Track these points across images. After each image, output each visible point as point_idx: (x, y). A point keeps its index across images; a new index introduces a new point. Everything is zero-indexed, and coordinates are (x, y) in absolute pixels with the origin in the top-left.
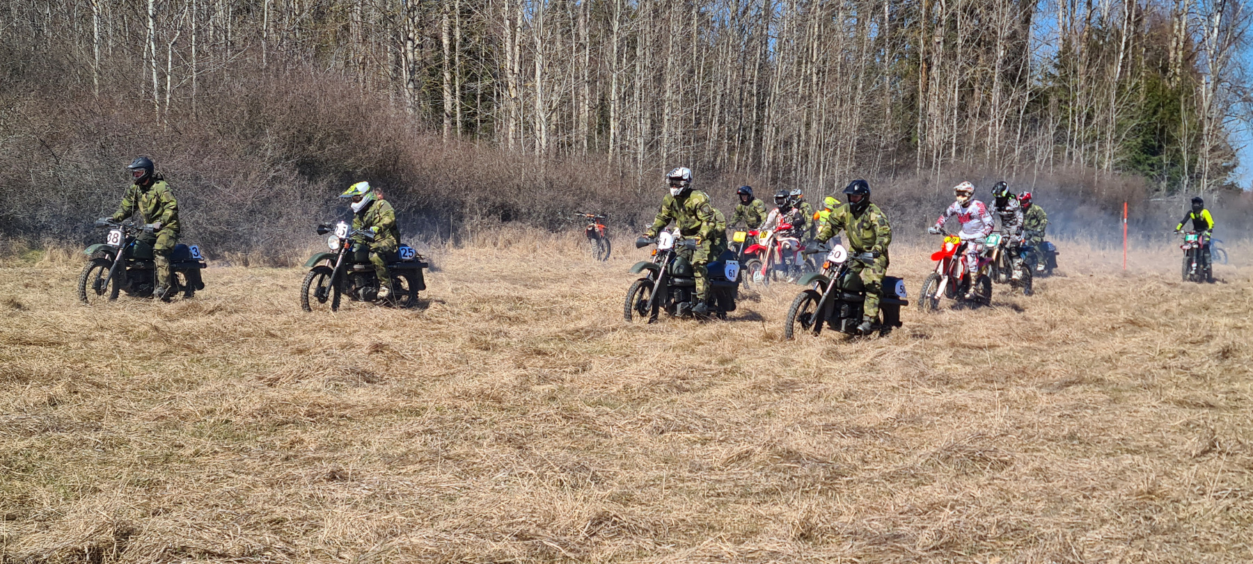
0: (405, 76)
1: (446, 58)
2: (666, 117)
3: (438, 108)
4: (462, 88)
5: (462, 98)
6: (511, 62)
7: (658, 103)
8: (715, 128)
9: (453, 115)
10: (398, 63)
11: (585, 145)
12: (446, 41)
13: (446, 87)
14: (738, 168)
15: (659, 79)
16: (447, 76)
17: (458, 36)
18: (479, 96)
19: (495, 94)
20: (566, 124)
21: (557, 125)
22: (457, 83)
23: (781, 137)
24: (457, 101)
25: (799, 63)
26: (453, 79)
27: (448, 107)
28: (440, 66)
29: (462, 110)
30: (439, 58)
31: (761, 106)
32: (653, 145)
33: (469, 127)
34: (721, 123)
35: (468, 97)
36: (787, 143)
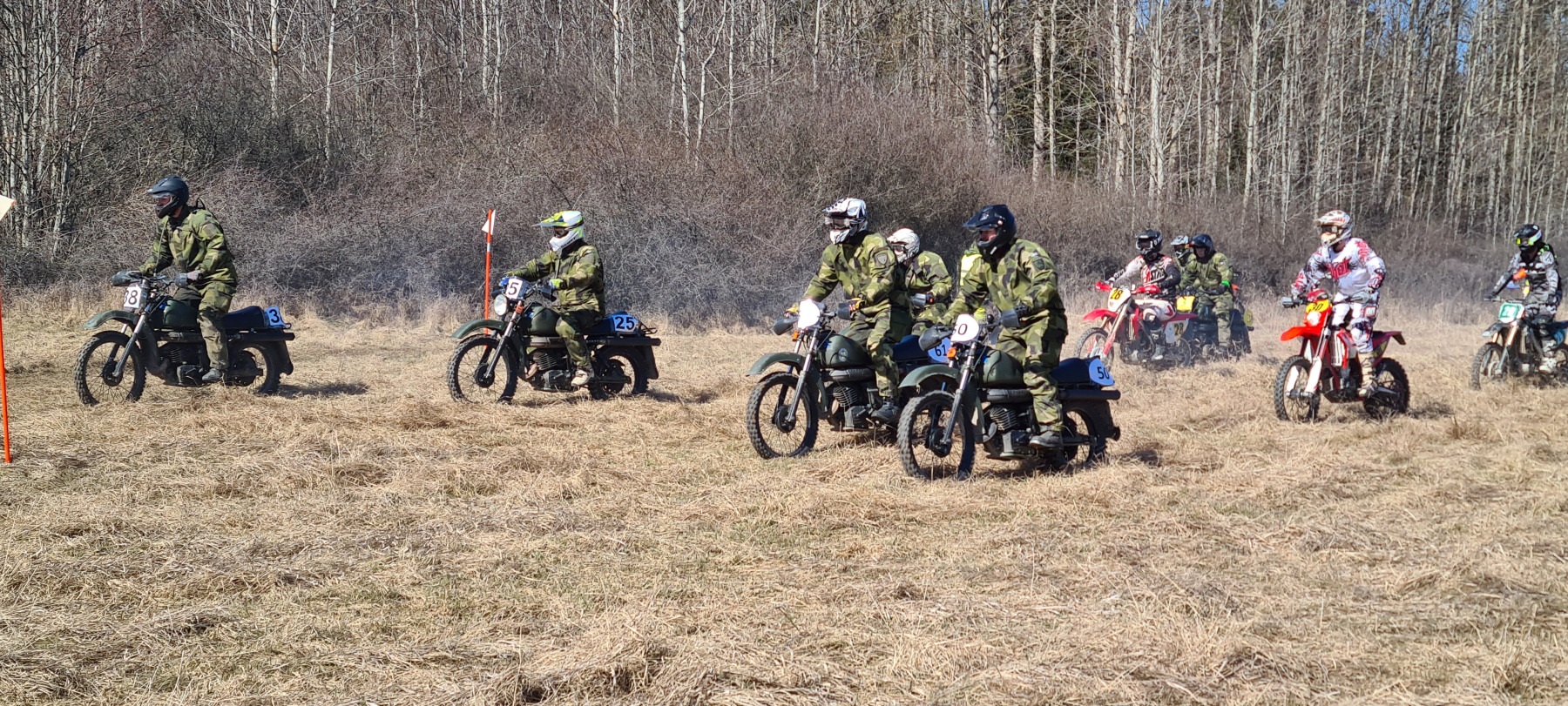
0: (987, 98)
1: (1038, 75)
2: (1320, 148)
3: (1027, 139)
4: (1057, 113)
5: (1057, 125)
6: (1120, 80)
7: (1308, 131)
8: (1385, 159)
9: (1046, 148)
10: (978, 82)
11: (1214, 184)
12: (1037, 55)
13: (1037, 111)
14: (1414, 212)
15: (1312, 99)
16: (1039, 98)
17: (1053, 48)
18: (1078, 124)
19: (1099, 121)
20: (1188, 159)
21: (1177, 159)
22: (1051, 107)
23: (1474, 171)
24: (1051, 129)
25: (1499, 75)
26: (1046, 102)
27: (1039, 138)
28: (1031, 86)
29: (1056, 141)
30: (1029, 76)
31: (1446, 132)
32: (1302, 183)
33: (1065, 162)
34: (1393, 153)
35: (1064, 124)
36: (1482, 179)
